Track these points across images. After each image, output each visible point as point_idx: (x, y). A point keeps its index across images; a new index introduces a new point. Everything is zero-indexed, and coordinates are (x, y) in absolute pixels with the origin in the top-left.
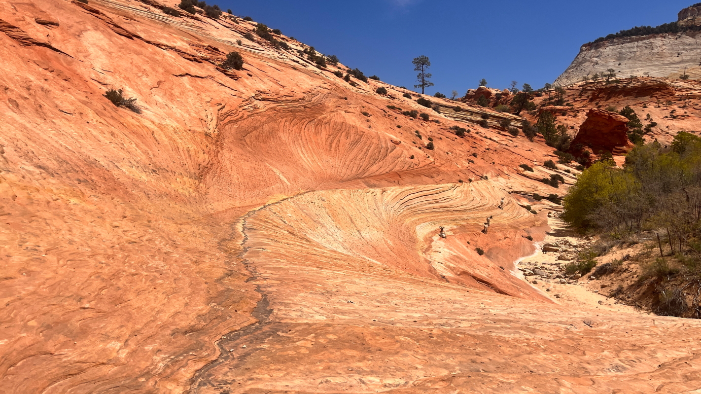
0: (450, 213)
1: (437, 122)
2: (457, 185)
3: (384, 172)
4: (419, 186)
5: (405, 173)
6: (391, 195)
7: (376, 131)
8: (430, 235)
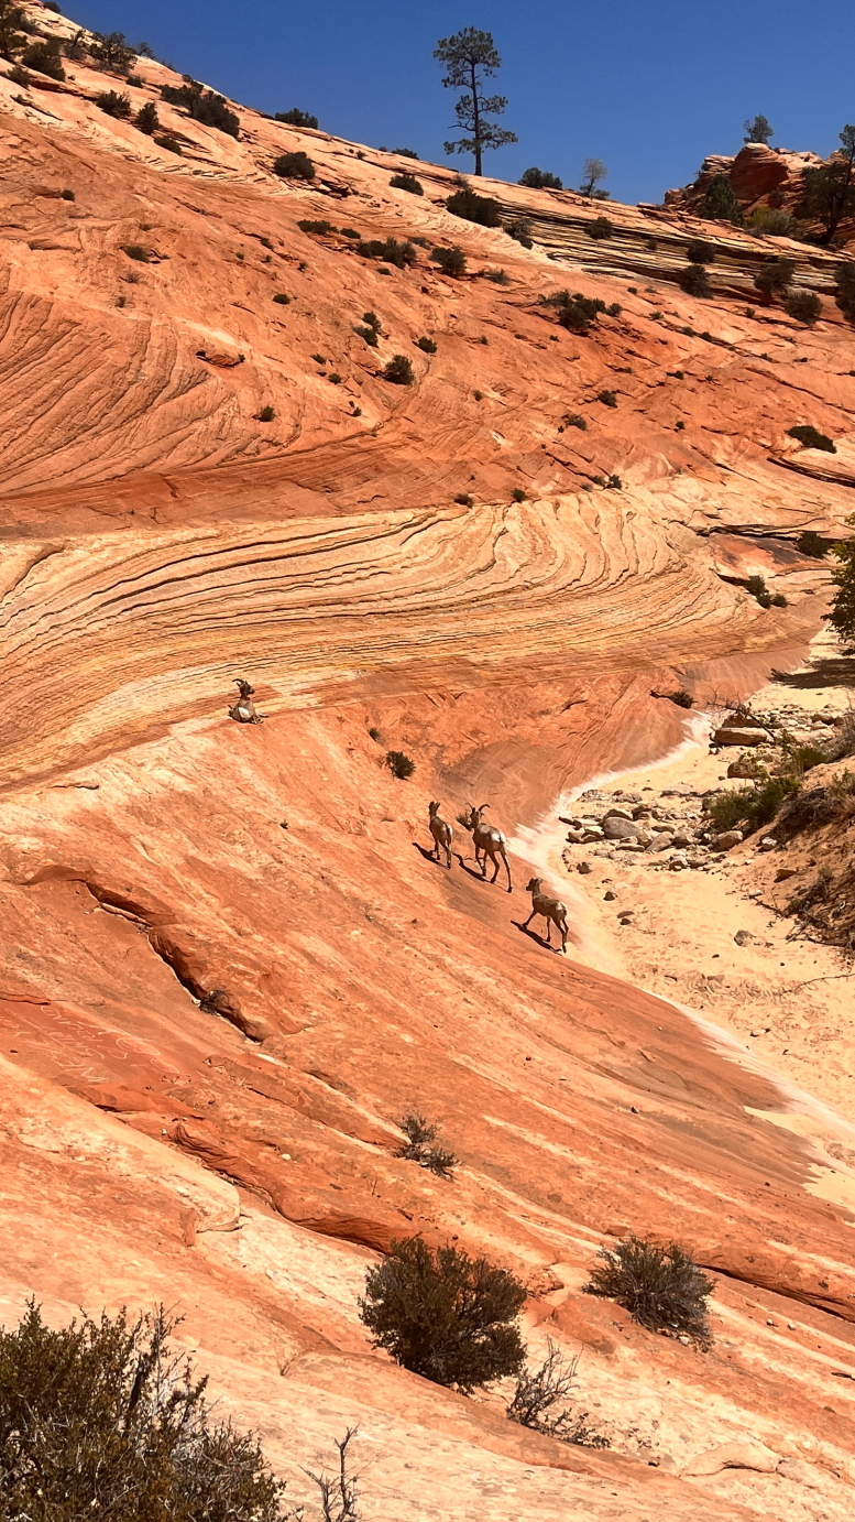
0: (348, 622)
1: (499, 278)
3: (99, 477)
4: (250, 527)
5: (205, 478)
6: (83, 565)
7: (143, 319)
8: (169, 717)
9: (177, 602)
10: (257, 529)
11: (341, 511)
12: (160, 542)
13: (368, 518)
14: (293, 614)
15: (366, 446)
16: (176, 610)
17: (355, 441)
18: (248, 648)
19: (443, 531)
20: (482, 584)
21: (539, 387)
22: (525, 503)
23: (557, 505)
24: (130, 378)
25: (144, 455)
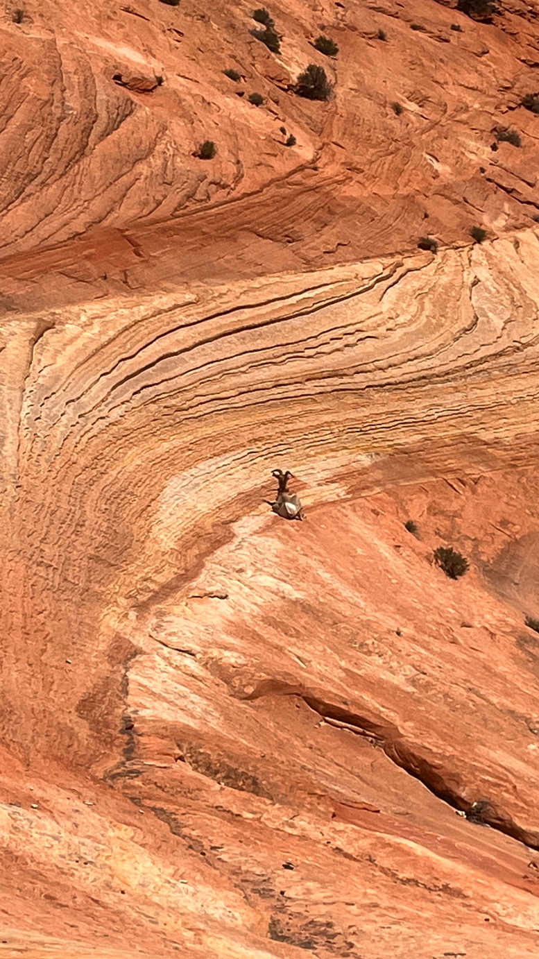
0: (349, 398)
3: (61, 236)
4: (224, 289)
5: (164, 231)
6: (79, 343)
7: (45, 36)
8: (225, 515)
9: (182, 381)
10: (231, 291)
11: (310, 265)
12: (142, 311)
13: (338, 272)
14: (292, 391)
15: (310, 182)
16: (181, 390)
17: (297, 177)
18: (260, 432)
19: (416, 284)
20: (471, 347)
21: (454, 92)
22: (486, 243)
23: (517, 244)
24: (58, 113)
25: (97, 206)
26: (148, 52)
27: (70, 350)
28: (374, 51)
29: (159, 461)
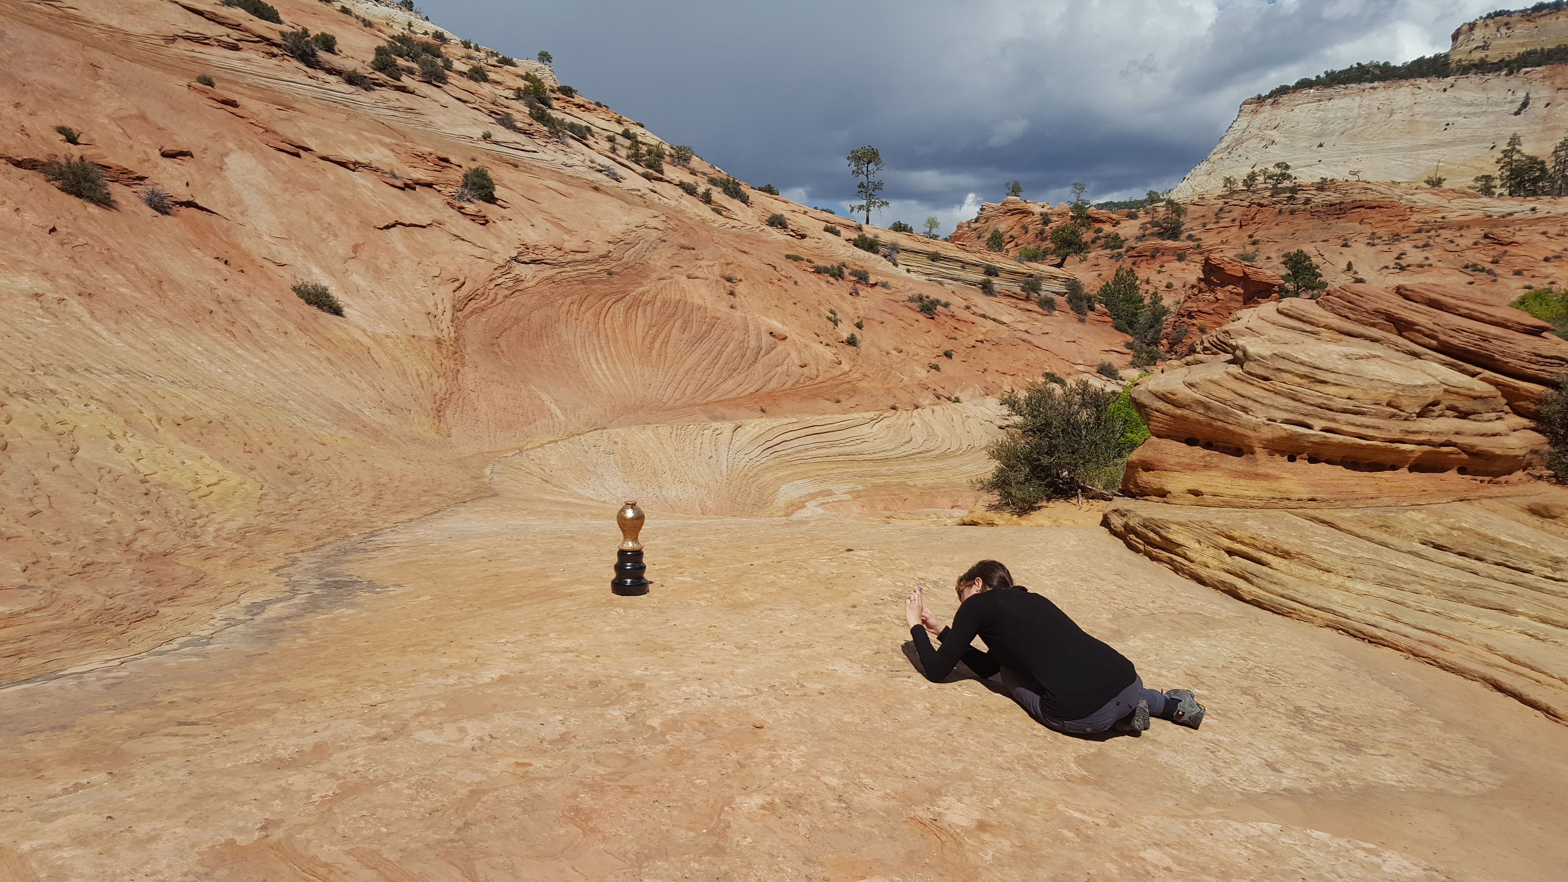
0: (856, 464)
1: (885, 285)
2: (886, 414)
3: (746, 393)
4: (809, 418)
5: (786, 394)
6: (751, 433)
7: (743, 315)
8: (803, 500)
9: (789, 451)
10: (811, 419)
11: (845, 412)
12: (775, 424)
13: (855, 415)
14: (832, 458)
15: (848, 380)
16: (789, 455)
17: (842, 377)
18: (819, 473)
19: (888, 423)
20: (908, 449)
21: (914, 347)
22: (919, 410)
23: (933, 411)
24: (746, 345)
25: (760, 383)
26: (784, 323)
27: (747, 436)
28: (880, 328)
29: (778, 479)
